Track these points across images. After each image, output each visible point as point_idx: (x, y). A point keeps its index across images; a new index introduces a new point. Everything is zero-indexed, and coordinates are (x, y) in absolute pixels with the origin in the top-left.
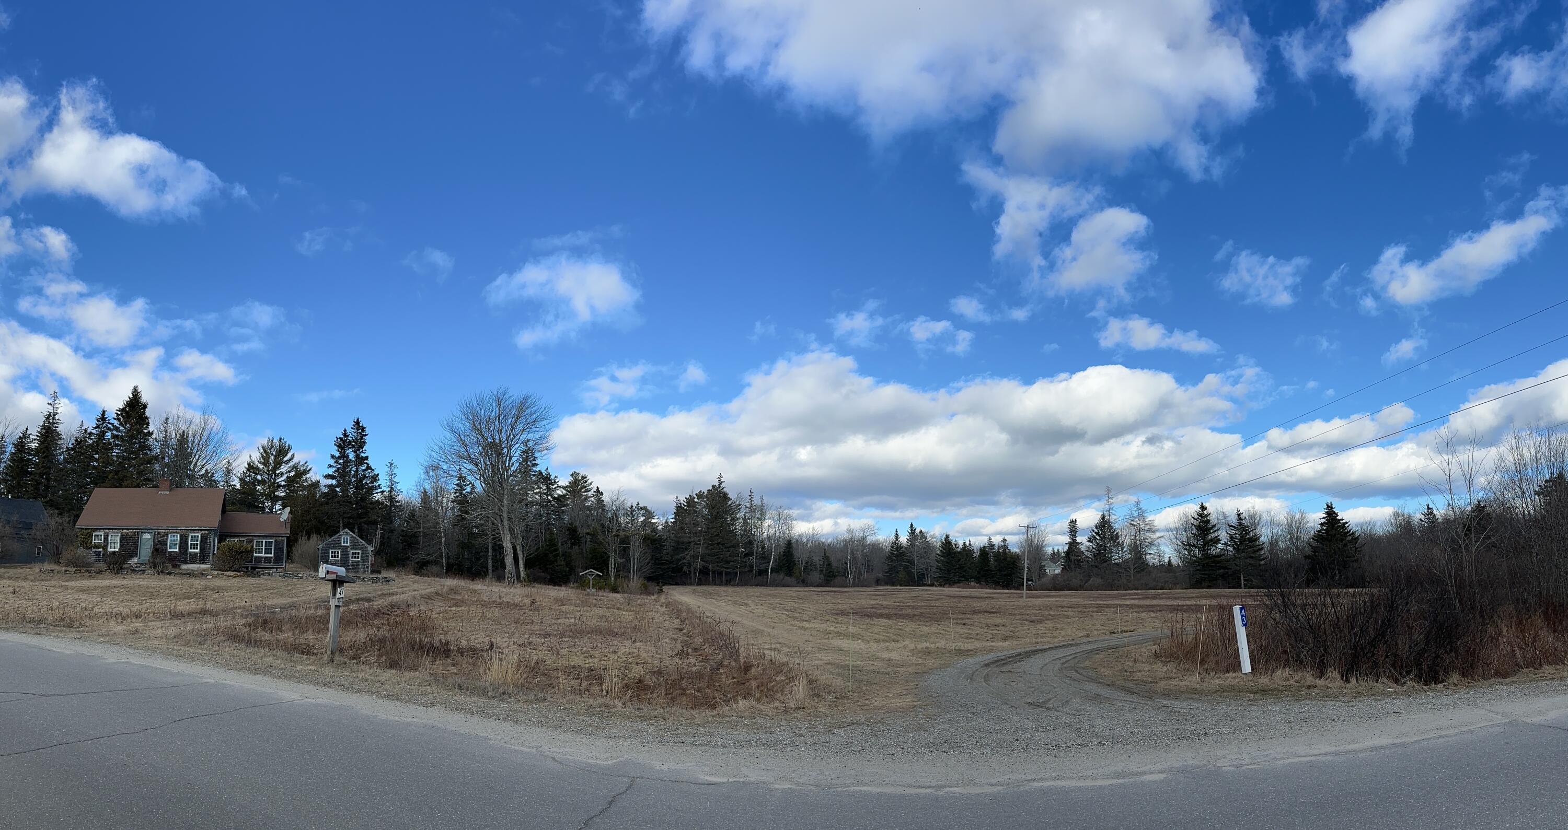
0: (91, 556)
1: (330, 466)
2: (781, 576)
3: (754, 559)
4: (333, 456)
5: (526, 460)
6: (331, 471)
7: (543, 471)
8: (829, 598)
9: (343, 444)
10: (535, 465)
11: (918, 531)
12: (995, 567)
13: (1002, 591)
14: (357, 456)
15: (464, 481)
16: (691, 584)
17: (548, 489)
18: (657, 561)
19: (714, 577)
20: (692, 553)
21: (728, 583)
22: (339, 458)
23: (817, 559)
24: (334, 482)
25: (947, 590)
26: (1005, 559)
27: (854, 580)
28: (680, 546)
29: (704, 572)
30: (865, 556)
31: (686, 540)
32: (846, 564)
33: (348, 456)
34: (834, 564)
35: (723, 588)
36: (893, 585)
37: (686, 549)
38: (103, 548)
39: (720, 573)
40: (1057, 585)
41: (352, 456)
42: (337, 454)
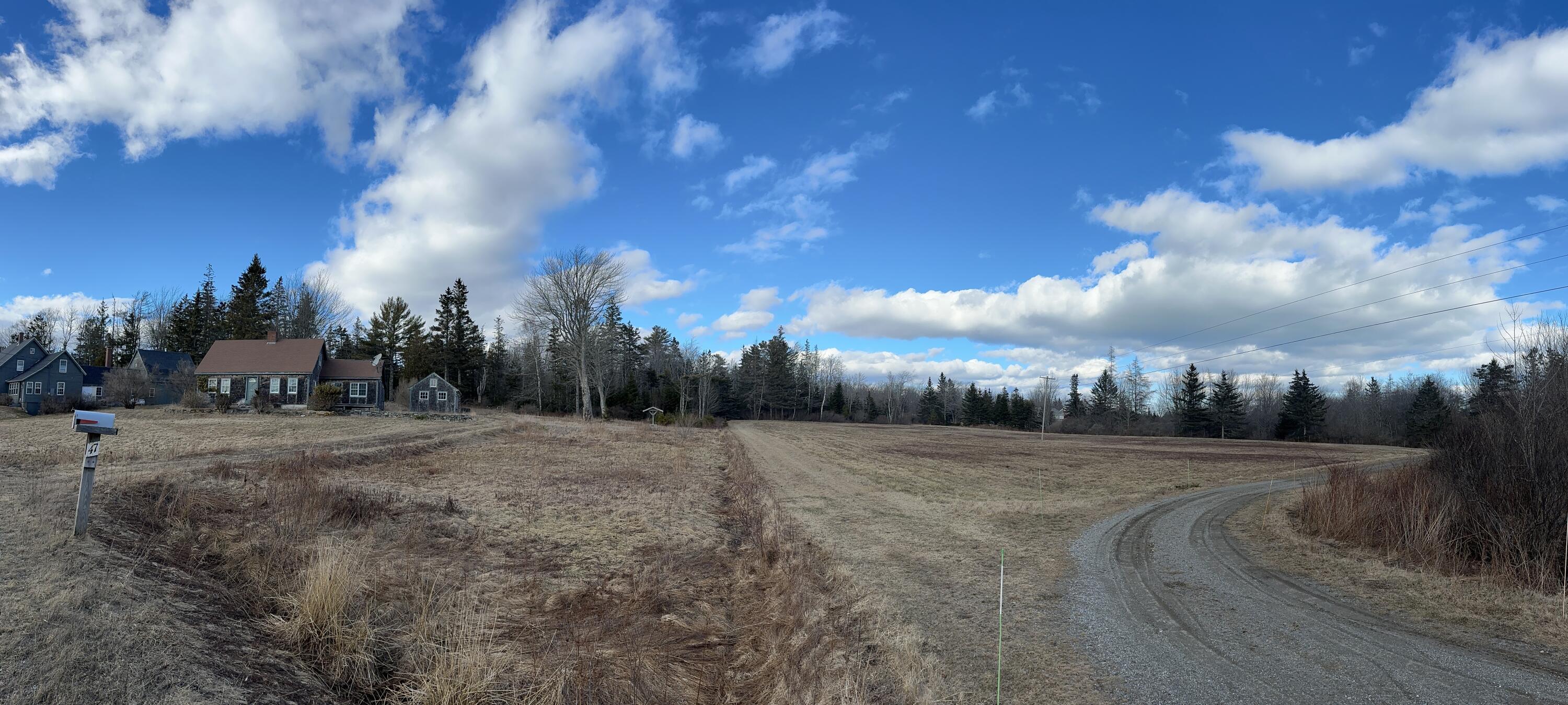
0: (207, 397)
1: (437, 320)
2: (832, 413)
3: (808, 399)
4: (438, 311)
5: (611, 315)
6: (436, 324)
7: (627, 325)
8: (873, 433)
9: (446, 301)
10: (619, 319)
11: (947, 379)
12: (1014, 412)
13: (1019, 432)
14: (459, 311)
15: (557, 332)
16: (753, 419)
17: (631, 339)
18: (724, 399)
19: (773, 413)
20: (754, 392)
21: (786, 418)
22: (444, 313)
23: (863, 400)
24: (440, 333)
25: (973, 430)
26: (1022, 405)
27: (893, 418)
28: (746, 387)
29: (765, 409)
30: (902, 399)
31: (750, 382)
32: (887, 404)
33: (451, 311)
34: (877, 404)
35: (781, 423)
36: (925, 423)
37: (750, 389)
38: (216, 391)
39: (780, 410)
40: (1065, 430)
41: (454, 311)
42: (442, 310)
